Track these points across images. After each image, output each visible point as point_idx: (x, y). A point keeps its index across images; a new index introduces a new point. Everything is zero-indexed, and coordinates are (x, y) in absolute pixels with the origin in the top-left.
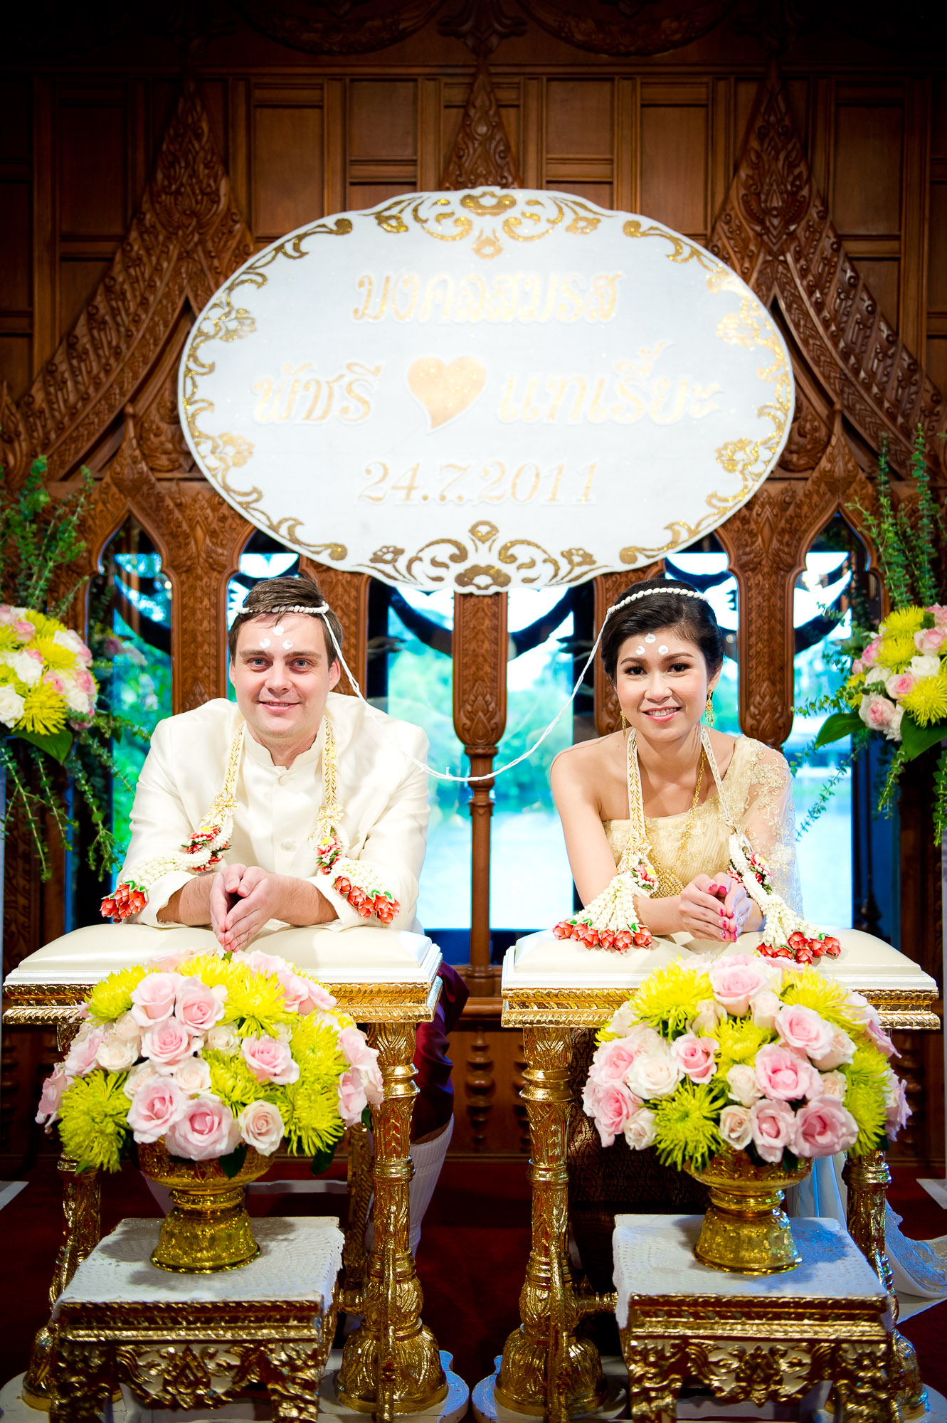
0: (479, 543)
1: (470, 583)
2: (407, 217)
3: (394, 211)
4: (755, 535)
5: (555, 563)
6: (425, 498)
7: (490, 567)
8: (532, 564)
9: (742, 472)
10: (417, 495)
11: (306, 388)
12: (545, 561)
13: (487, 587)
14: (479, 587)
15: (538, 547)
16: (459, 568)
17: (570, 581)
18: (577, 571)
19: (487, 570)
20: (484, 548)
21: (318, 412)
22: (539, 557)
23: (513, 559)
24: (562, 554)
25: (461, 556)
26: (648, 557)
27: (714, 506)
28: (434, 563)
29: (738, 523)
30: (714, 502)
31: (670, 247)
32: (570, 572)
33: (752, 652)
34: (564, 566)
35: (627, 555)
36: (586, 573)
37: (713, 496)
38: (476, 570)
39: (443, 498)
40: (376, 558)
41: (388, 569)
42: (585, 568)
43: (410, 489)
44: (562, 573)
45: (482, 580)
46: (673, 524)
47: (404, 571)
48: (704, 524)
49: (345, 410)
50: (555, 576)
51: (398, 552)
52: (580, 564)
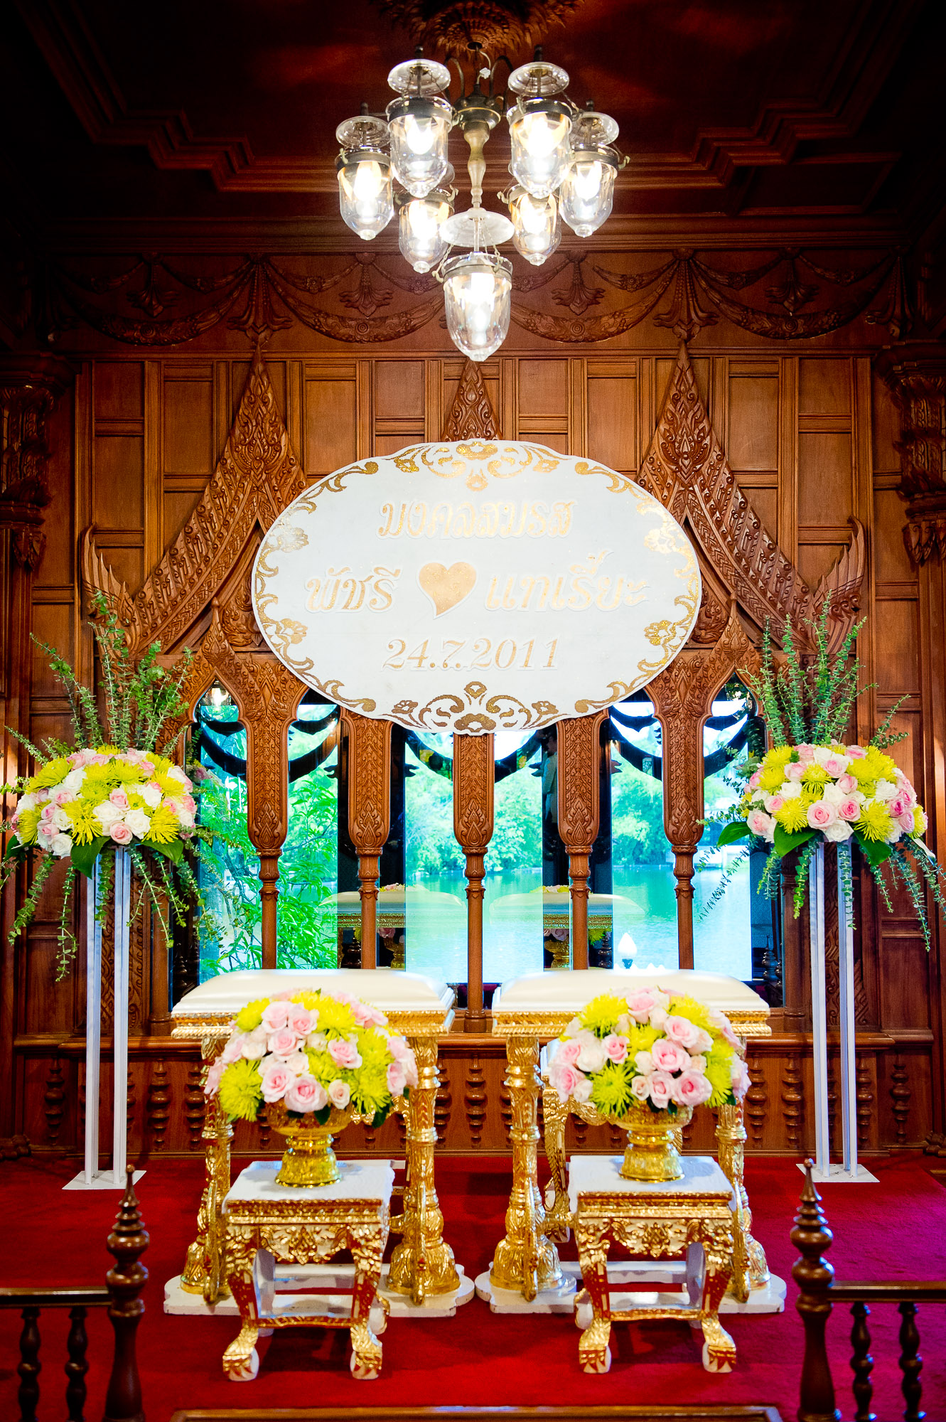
0: (472, 698)
1: (466, 727)
2: (418, 460)
3: (408, 457)
4: (675, 691)
5: (528, 712)
6: (432, 666)
7: (480, 715)
8: (511, 713)
9: (664, 645)
10: (426, 663)
11: (346, 585)
12: (520, 711)
13: (478, 730)
14: (472, 730)
15: (516, 701)
16: (457, 717)
17: (539, 725)
18: (544, 718)
19: (478, 718)
20: (475, 701)
21: (353, 604)
22: (516, 707)
23: (497, 709)
24: (534, 705)
25: (459, 707)
26: (596, 707)
27: (644, 670)
28: (440, 713)
29: (661, 682)
30: (644, 667)
31: (610, 482)
32: (539, 719)
33: (673, 776)
34: (535, 715)
35: (581, 705)
36: (551, 719)
37: (643, 662)
38: (470, 718)
39: (445, 665)
40: (397, 709)
41: (406, 717)
42: (550, 716)
43: (421, 659)
44: (533, 720)
45: (475, 725)
46: (614, 683)
47: (417, 719)
48: (637, 683)
49: (374, 601)
50: (528, 721)
51: (414, 705)
52: (546, 713)
